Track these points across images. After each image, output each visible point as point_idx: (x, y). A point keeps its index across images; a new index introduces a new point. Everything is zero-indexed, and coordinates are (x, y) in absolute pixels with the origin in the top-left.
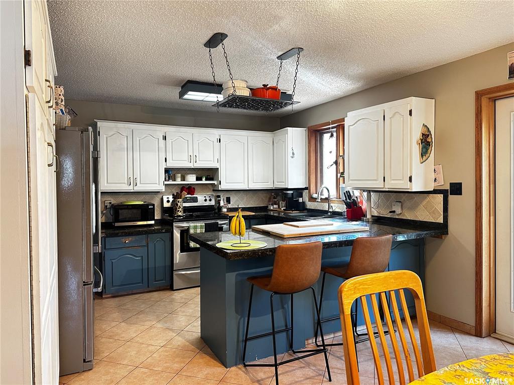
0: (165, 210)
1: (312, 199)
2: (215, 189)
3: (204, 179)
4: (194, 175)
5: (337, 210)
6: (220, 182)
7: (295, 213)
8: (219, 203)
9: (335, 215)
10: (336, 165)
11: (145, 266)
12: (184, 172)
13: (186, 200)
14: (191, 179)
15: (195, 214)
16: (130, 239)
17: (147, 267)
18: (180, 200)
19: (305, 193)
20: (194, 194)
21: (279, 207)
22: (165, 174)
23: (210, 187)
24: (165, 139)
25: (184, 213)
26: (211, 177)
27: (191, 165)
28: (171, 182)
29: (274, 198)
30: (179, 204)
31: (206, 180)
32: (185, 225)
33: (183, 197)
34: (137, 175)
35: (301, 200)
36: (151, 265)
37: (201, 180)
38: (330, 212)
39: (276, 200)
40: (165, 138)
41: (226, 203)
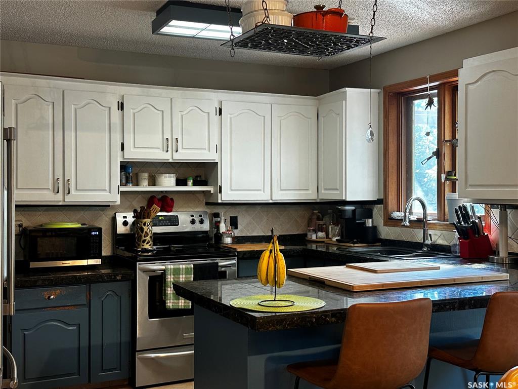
0: (118, 240)
1: (391, 221)
2: (210, 201)
3: (190, 182)
4: (172, 175)
5: (440, 242)
6: (220, 188)
7: (358, 248)
8: (218, 228)
9: (436, 251)
10: (438, 158)
11: (84, 343)
12: (155, 169)
13: (157, 222)
14: (168, 183)
15: (174, 247)
16: (58, 292)
17: (87, 344)
18: (148, 221)
19: (377, 210)
20: (171, 211)
21: (327, 235)
22: (121, 172)
23: (201, 197)
24: (122, 109)
25: (154, 245)
26: (203, 178)
27: (167, 157)
28: (130, 188)
29: (319, 219)
30: (145, 228)
31: (194, 184)
32: (157, 266)
33: (153, 215)
34: (71, 174)
35: (369, 223)
36: (96, 341)
37: (185, 184)
38: (427, 245)
39: (321, 223)
40: (121, 106)
41: (229, 227)
